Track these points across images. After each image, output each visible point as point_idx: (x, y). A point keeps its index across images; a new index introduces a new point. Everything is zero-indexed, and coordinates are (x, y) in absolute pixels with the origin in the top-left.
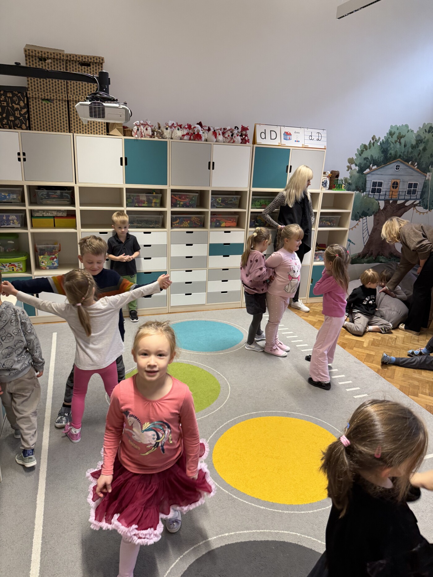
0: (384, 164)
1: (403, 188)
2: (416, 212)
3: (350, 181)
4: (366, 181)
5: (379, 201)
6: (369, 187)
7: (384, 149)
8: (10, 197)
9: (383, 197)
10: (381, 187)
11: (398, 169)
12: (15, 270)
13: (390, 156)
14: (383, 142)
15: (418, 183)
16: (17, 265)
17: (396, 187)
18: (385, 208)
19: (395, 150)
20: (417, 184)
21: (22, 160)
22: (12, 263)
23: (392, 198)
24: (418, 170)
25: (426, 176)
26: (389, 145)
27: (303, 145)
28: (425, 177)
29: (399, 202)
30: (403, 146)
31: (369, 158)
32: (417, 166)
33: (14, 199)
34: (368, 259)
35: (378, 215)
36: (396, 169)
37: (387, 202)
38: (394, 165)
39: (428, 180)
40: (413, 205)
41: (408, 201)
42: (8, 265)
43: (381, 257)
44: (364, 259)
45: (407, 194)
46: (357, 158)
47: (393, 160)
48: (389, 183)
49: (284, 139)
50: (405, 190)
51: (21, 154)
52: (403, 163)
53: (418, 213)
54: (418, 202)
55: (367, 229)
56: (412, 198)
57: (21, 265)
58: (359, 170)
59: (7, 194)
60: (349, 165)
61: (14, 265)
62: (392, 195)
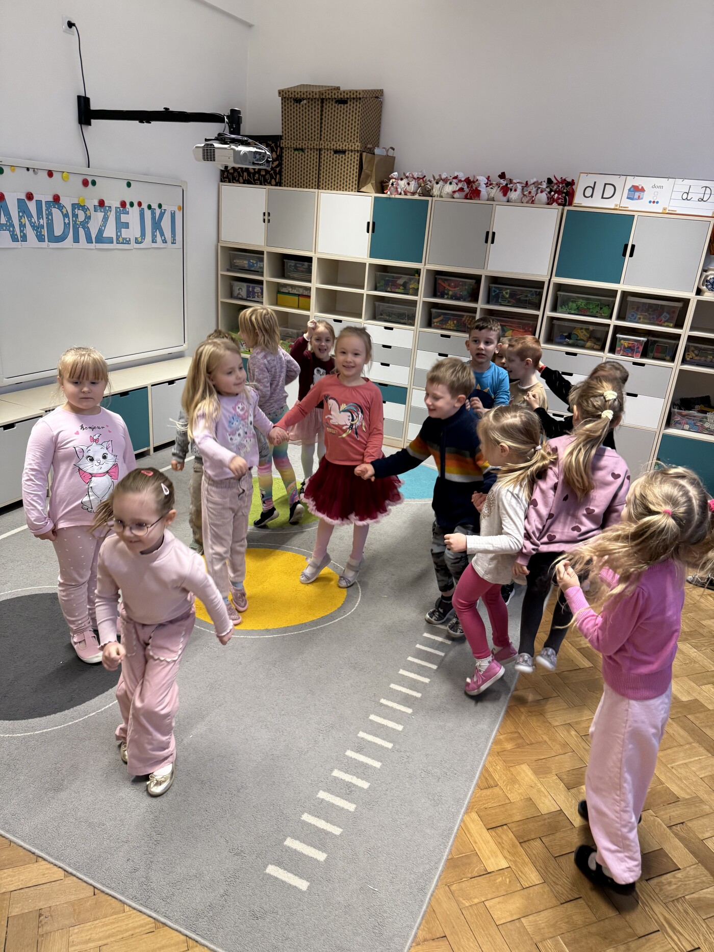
21: (266, 221)
27: (665, 209)
33: (259, 268)
49: (628, 198)
51: (266, 214)
59: (255, 262)
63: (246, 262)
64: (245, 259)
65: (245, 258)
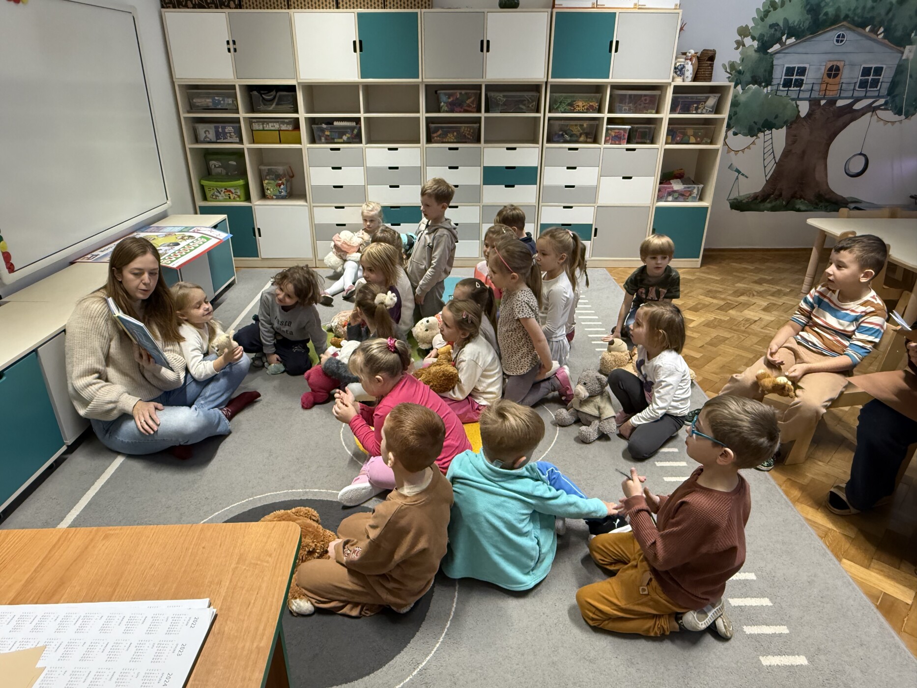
0: (811, 34)
1: (851, 75)
2: (878, 121)
3: (741, 68)
4: (772, 66)
5: (799, 103)
6: (779, 75)
7: (812, 5)
8: (224, 103)
9: (807, 95)
10: (804, 76)
11: (842, 41)
12: (232, 198)
13: (825, 17)
15: (884, 66)
16: (233, 191)
17: (836, 76)
18: (809, 115)
19: (836, 7)
20: (882, 68)
21: (232, 50)
22: (228, 189)
23: (825, 95)
24: (886, 41)
25: (903, 53)
27: (636, 4)
28: (900, 55)
29: (840, 103)
31: (781, 24)
32: (883, 34)
33: (229, 104)
34: (774, 203)
35: (794, 126)
36: (837, 41)
37: (814, 103)
38: (832, 35)
39: (907, 60)
40: (871, 109)
41: (861, 100)
42: (224, 190)
43: (799, 201)
44: (766, 203)
45: (859, 87)
46: (757, 24)
47: (830, 26)
48: (820, 69)
50: (855, 81)
51: (231, 43)
52: (854, 31)
53: (882, 122)
54: (882, 101)
55: (773, 152)
56: (868, 94)
57: (238, 191)
58: (758, 47)
59: (221, 99)
60: (739, 38)
61: (230, 191)
62: (826, 90)
63: (210, 100)
64: (208, 98)
65: (208, 96)
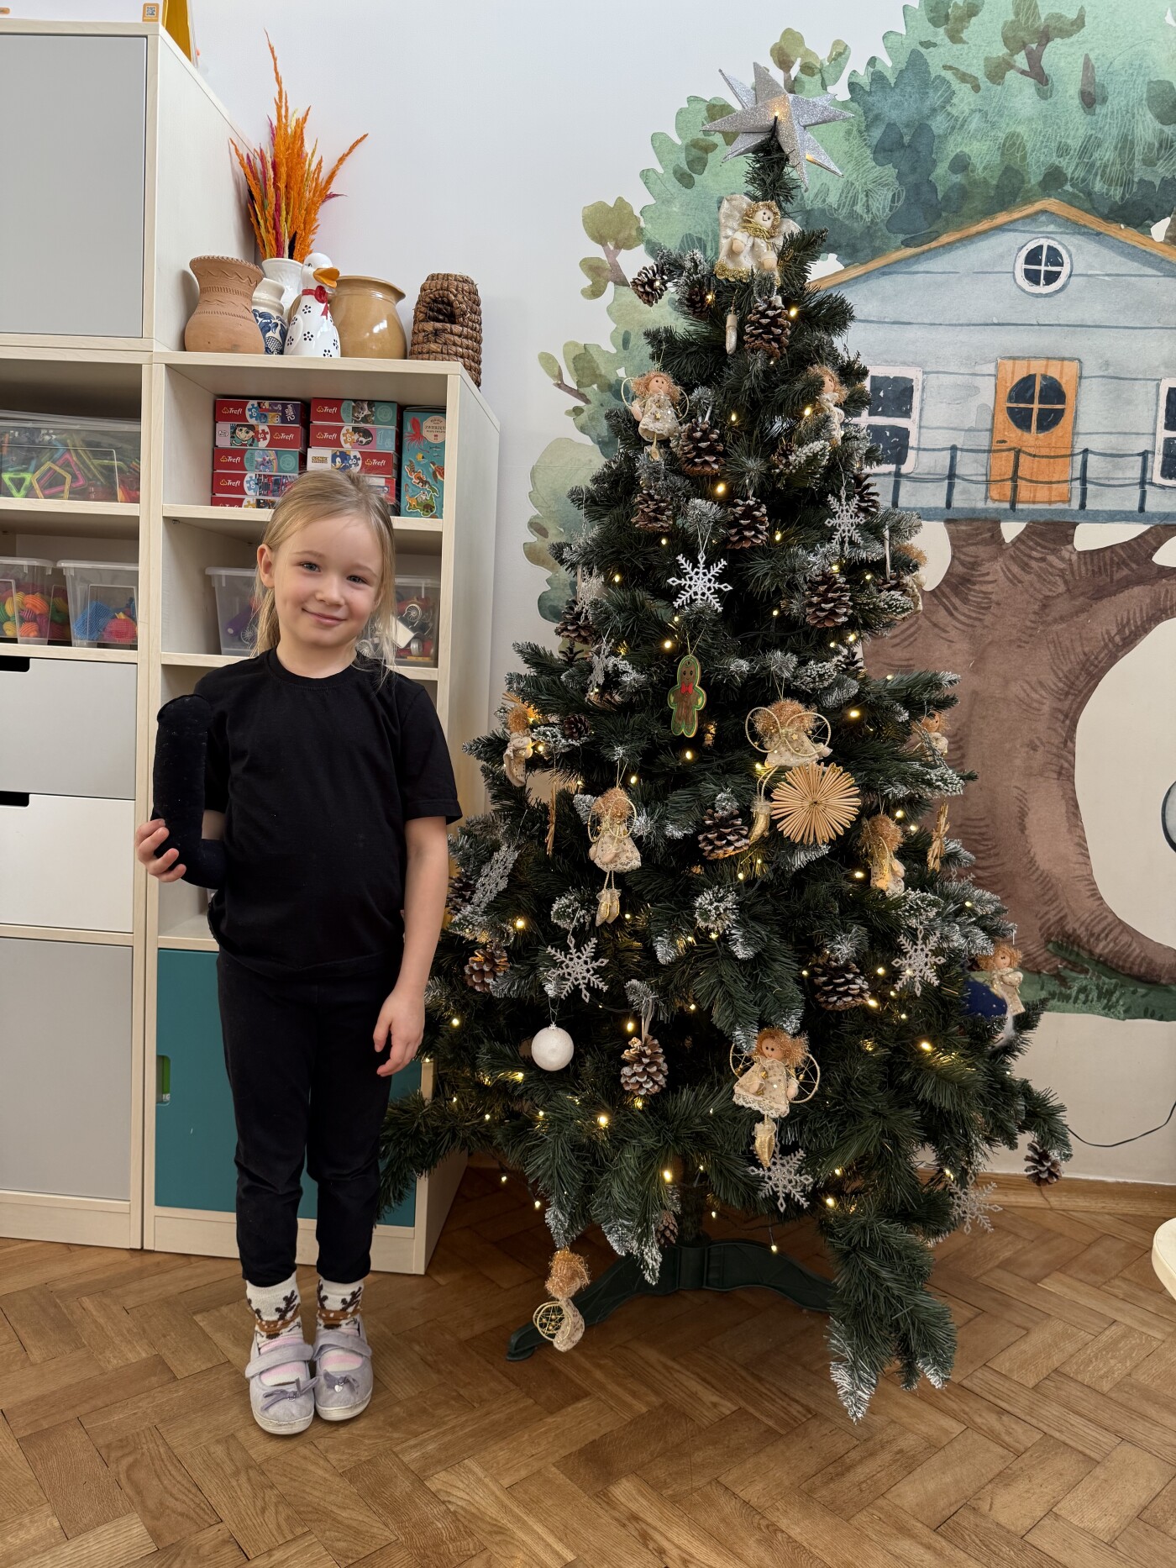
0: (908, 244)
1: (1117, 423)
7: (891, 126)
9: (934, 497)
10: (907, 414)
11: (1051, 277)
13: (958, 178)
14: (878, 78)
17: (1049, 420)
18: (957, 582)
19: (1002, 136)
23: (1013, 507)
26: (934, 98)
29: (1089, 537)
30: (1077, 102)
36: (1033, 277)
37: (971, 531)
38: (1002, 250)
45: (1166, 473)
46: (664, 200)
47: (989, 213)
48: (974, 390)
50: (1143, 444)
52: (1097, 236)
60: (597, 251)
62: (1015, 477)
